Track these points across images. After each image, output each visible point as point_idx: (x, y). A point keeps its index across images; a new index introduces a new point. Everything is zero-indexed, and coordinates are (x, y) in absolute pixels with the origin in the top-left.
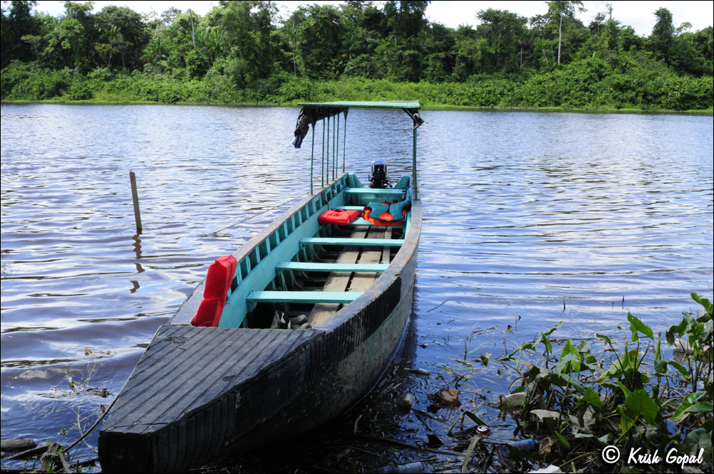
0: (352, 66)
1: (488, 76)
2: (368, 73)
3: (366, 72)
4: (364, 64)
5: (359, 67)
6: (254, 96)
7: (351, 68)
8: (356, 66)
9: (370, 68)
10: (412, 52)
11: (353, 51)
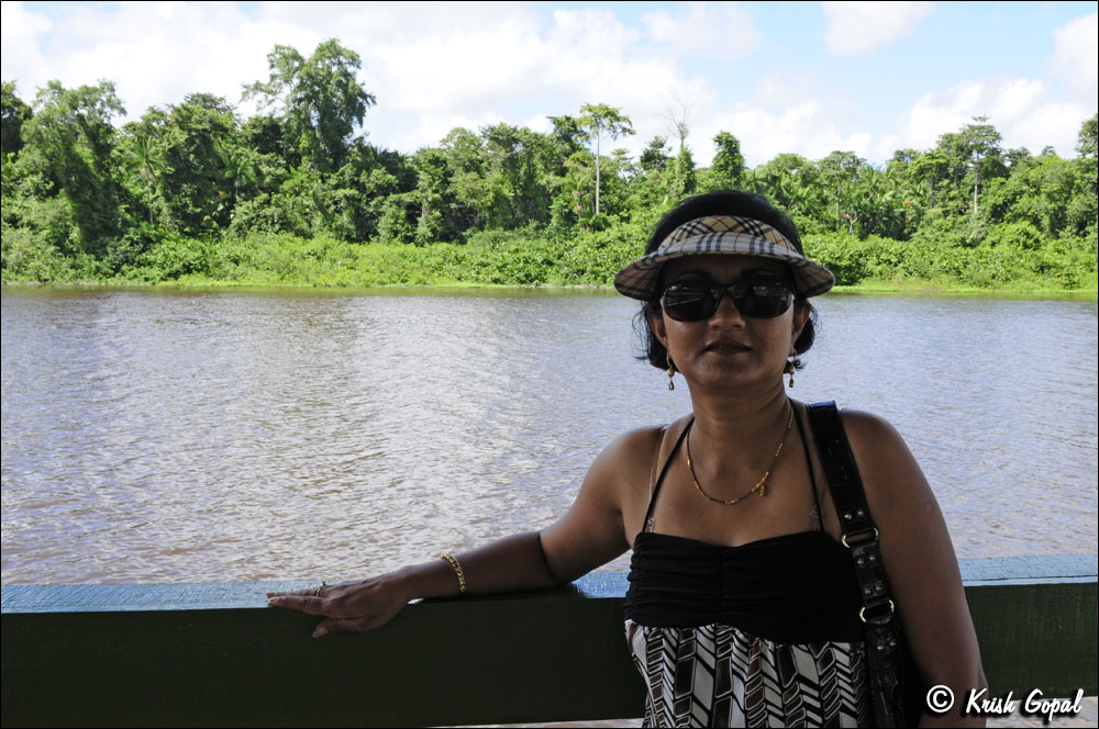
0: (246, 214)
1: (507, 233)
2: (277, 227)
3: (273, 224)
4: (268, 211)
5: (258, 216)
6: (98, 269)
7: (245, 217)
8: (254, 215)
9: (280, 218)
10: (348, 192)
11: (242, 189)
